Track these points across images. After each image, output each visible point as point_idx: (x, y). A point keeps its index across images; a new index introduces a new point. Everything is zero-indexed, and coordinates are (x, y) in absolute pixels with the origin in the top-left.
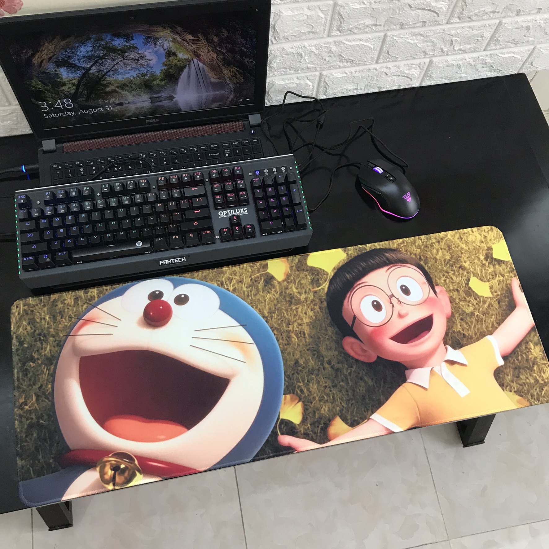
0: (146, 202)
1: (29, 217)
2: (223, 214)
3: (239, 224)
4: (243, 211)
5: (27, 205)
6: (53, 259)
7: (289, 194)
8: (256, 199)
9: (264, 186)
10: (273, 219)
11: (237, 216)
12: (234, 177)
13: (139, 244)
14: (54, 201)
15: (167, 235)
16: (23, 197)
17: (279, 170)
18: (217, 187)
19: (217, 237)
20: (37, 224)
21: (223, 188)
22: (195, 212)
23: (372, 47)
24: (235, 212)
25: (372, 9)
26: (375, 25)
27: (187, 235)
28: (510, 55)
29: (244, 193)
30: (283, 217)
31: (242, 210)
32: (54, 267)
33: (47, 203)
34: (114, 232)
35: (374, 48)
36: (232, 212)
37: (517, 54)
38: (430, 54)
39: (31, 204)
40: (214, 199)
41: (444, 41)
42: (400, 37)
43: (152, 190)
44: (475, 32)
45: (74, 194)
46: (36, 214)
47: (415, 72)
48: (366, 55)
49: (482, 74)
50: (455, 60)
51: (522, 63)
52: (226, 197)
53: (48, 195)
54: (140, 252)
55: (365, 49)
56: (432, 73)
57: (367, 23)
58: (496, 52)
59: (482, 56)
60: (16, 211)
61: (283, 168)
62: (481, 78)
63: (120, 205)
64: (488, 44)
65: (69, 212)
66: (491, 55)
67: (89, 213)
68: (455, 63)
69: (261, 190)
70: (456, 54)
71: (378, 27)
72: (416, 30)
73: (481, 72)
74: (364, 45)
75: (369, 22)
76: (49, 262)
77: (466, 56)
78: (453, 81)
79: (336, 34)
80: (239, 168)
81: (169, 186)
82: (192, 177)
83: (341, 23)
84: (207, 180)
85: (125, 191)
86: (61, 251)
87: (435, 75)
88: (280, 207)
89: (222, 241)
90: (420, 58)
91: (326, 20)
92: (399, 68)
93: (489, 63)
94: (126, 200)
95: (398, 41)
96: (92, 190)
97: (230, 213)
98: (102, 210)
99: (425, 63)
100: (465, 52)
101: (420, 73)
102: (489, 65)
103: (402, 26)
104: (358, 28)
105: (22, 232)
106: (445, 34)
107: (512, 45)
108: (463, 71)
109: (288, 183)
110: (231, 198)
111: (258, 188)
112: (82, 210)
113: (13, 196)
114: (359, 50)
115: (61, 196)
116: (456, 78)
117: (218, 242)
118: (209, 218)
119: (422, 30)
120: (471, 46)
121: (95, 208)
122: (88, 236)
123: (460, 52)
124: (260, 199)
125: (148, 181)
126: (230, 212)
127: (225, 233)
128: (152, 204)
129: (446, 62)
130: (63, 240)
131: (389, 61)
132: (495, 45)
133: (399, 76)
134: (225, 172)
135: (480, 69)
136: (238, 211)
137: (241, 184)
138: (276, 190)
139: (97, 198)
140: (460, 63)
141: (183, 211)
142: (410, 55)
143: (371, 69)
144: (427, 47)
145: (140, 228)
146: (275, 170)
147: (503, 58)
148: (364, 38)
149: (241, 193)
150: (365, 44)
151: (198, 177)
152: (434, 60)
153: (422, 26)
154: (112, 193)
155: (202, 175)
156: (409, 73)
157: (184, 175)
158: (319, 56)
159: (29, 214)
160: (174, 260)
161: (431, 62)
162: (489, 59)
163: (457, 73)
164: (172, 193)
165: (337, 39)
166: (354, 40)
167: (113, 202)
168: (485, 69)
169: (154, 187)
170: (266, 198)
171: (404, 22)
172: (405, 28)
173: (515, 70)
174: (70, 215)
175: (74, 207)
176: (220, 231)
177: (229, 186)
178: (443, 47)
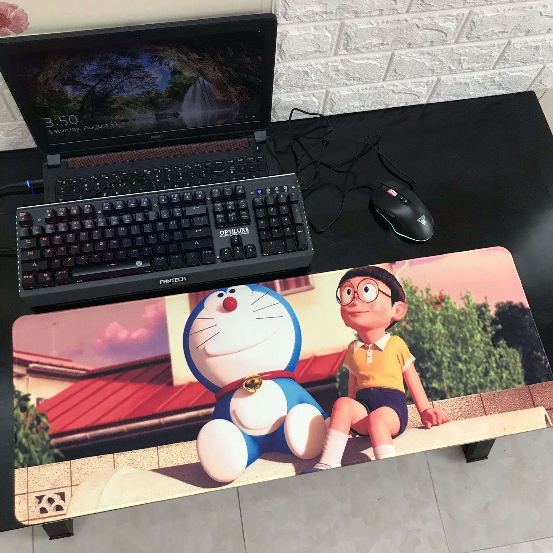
0: (147, 220)
1: (30, 235)
2: (224, 233)
3: (240, 244)
4: (244, 231)
5: (28, 222)
6: (53, 277)
7: (291, 215)
8: (257, 219)
9: (265, 206)
10: (274, 239)
11: (239, 236)
12: (235, 196)
13: (139, 264)
14: (55, 219)
15: (167, 254)
16: (24, 214)
17: (281, 189)
18: (218, 206)
19: (218, 257)
20: (38, 242)
21: (225, 207)
22: (196, 231)
23: (379, 66)
24: (236, 231)
25: (379, 29)
26: (383, 44)
27: (187, 254)
28: (518, 74)
29: (245, 212)
30: (284, 238)
31: (243, 229)
32: (54, 286)
33: (48, 221)
34: (115, 251)
35: (381, 66)
36: (234, 231)
37: (526, 73)
38: (437, 73)
39: (32, 221)
40: (215, 218)
41: (452, 60)
42: (408, 56)
43: (154, 209)
44: (484, 51)
45: (75, 212)
46: (37, 232)
47: (423, 90)
48: (373, 73)
49: (490, 92)
50: (463, 78)
51: (531, 81)
52: (228, 216)
53: (49, 213)
54: (141, 271)
55: (372, 68)
56: (440, 91)
57: (374, 43)
58: (505, 70)
59: (491, 75)
60: (17, 228)
61: (285, 188)
62: (489, 95)
63: (121, 223)
64: (497, 62)
65: (69, 229)
66: (499, 73)
67: (90, 231)
68: (463, 81)
69: (263, 209)
70: (465, 72)
71: (385, 46)
72: (425, 50)
73: (489, 90)
74: (371, 64)
75: (376, 41)
76: (48, 280)
77: (475, 74)
78: (461, 98)
79: (343, 53)
80: (241, 187)
81: (170, 205)
82: (194, 196)
83: (348, 42)
84: (209, 199)
85: (126, 209)
86: (61, 270)
87: (443, 93)
88: (282, 227)
89: (223, 261)
90: (427, 76)
91: (333, 39)
92: (406, 86)
93: (497, 81)
94: (127, 219)
95: (406, 60)
96: (93, 208)
97: (232, 233)
98: (102, 229)
99: (432, 81)
100: (473, 70)
101: (428, 91)
102: (497, 83)
103: (410, 45)
104: (365, 47)
105: (23, 250)
106: (453, 53)
107: (521, 64)
108: (471, 89)
109: (290, 203)
110: (232, 218)
111: (260, 207)
112: (82, 228)
113: (14, 213)
114: (366, 69)
115: (62, 213)
116: (464, 96)
117: (219, 262)
118: (210, 237)
119: (430, 49)
120: (479, 65)
121: (95, 226)
122: (89, 255)
123: (469, 70)
124: (262, 219)
125: (149, 199)
126: (231, 231)
127: (226, 253)
128: (154, 223)
129: (454, 80)
130: (63, 258)
131: (397, 79)
132: (504, 64)
133: (406, 93)
134: (227, 191)
135: (488, 87)
136: (239, 231)
137: (242, 203)
138: (278, 209)
139: (98, 215)
140: (468, 81)
141: (184, 230)
142: (417, 74)
143: (378, 86)
144: (435, 66)
145: (141, 248)
146: (277, 189)
147: (512, 76)
148: (372, 57)
149: (243, 213)
150: (372, 62)
151: (200, 196)
152: (442, 78)
153: (430, 45)
154: (113, 211)
155: (204, 194)
156: (417, 92)
157: (185, 194)
158: (326, 74)
159: (30, 231)
160: (174, 280)
161: (439, 80)
162: (498, 77)
163: (465, 90)
164: (173, 212)
165: (343, 58)
166: (361, 59)
167: (114, 221)
168: (494, 87)
169: (155, 205)
170: (267, 218)
171: (412, 42)
172: (413, 47)
173: (524, 88)
174: (70, 233)
175: (75, 226)
176: (221, 250)
177: (230, 205)
178: (451, 65)
